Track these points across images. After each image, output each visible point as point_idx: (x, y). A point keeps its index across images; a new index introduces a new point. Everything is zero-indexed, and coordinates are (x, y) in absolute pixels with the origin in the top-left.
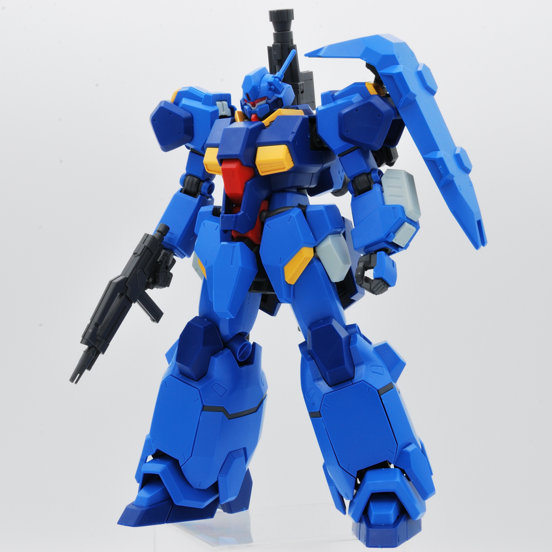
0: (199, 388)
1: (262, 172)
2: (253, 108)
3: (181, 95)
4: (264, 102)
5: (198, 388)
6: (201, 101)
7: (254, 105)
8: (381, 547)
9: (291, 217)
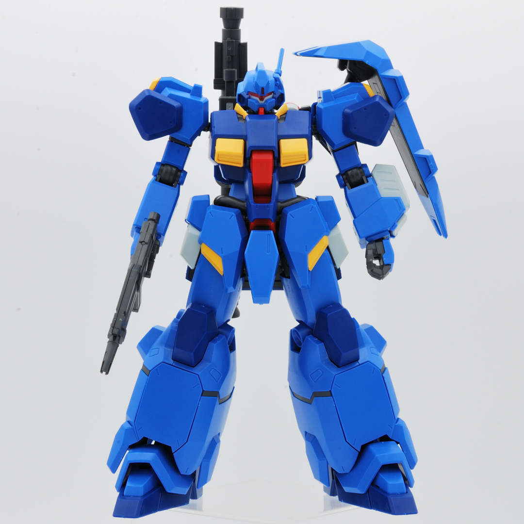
0: (199, 374)
1: (283, 164)
2: (261, 102)
3: (162, 85)
4: (270, 96)
5: (197, 373)
6: (189, 93)
7: (262, 99)
8: (407, 514)
9: (312, 207)
